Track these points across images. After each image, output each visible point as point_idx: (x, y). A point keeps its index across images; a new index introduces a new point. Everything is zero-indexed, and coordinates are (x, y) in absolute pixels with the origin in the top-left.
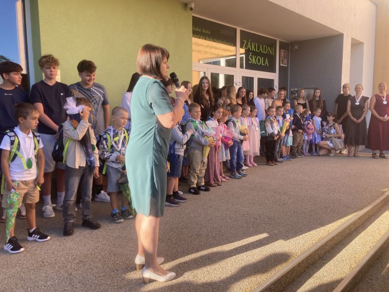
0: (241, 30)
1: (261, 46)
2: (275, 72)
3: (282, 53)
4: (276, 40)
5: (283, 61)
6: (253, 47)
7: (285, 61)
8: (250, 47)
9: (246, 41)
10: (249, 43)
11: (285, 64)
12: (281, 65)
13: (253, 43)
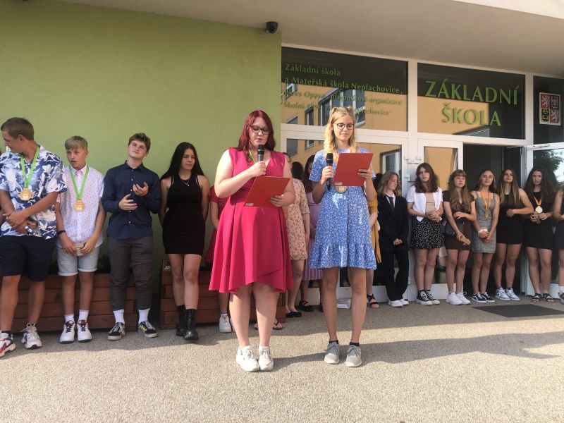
0: (418, 64)
1: (478, 89)
2: (523, 138)
3: (545, 99)
4: (524, 76)
5: (546, 116)
6: (454, 92)
7: (555, 115)
8: (446, 92)
9: (433, 84)
10: (443, 86)
11: (551, 121)
12: (541, 122)
13: (453, 86)
